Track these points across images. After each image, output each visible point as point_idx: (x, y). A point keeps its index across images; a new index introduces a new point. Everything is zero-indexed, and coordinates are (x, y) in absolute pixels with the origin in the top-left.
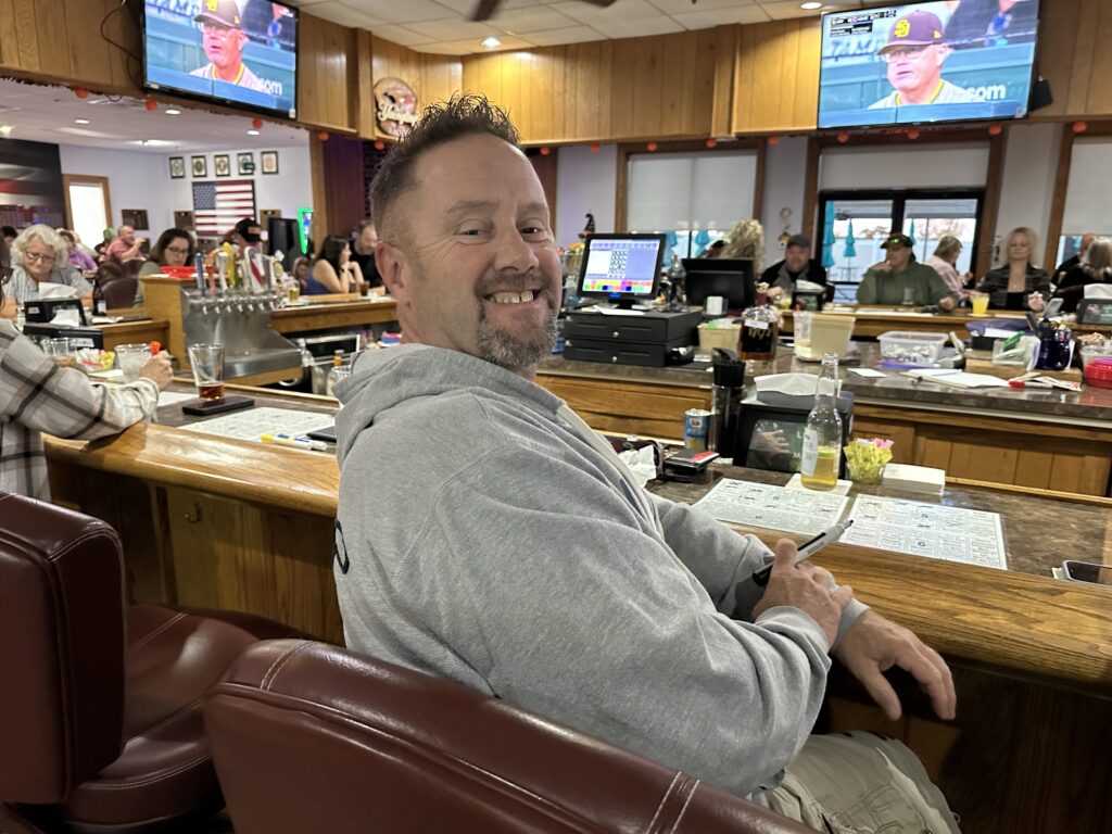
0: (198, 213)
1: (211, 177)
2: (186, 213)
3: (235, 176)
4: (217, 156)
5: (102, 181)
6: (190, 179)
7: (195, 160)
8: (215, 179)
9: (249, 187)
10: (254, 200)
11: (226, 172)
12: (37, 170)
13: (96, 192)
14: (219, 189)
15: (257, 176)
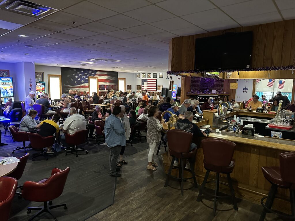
0: (142, 86)
1: (146, 78)
2: (140, 86)
3: (152, 78)
4: (148, 74)
5: (125, 79)
6: (141, 78)
7: (143, 74)
8: (147, 78)
9: (156, 81)
10: (157, 83)
11: (150, 77)
12: (114, 77)
13: (123, 81)
14: (148, 81)
15: (158, 78)
